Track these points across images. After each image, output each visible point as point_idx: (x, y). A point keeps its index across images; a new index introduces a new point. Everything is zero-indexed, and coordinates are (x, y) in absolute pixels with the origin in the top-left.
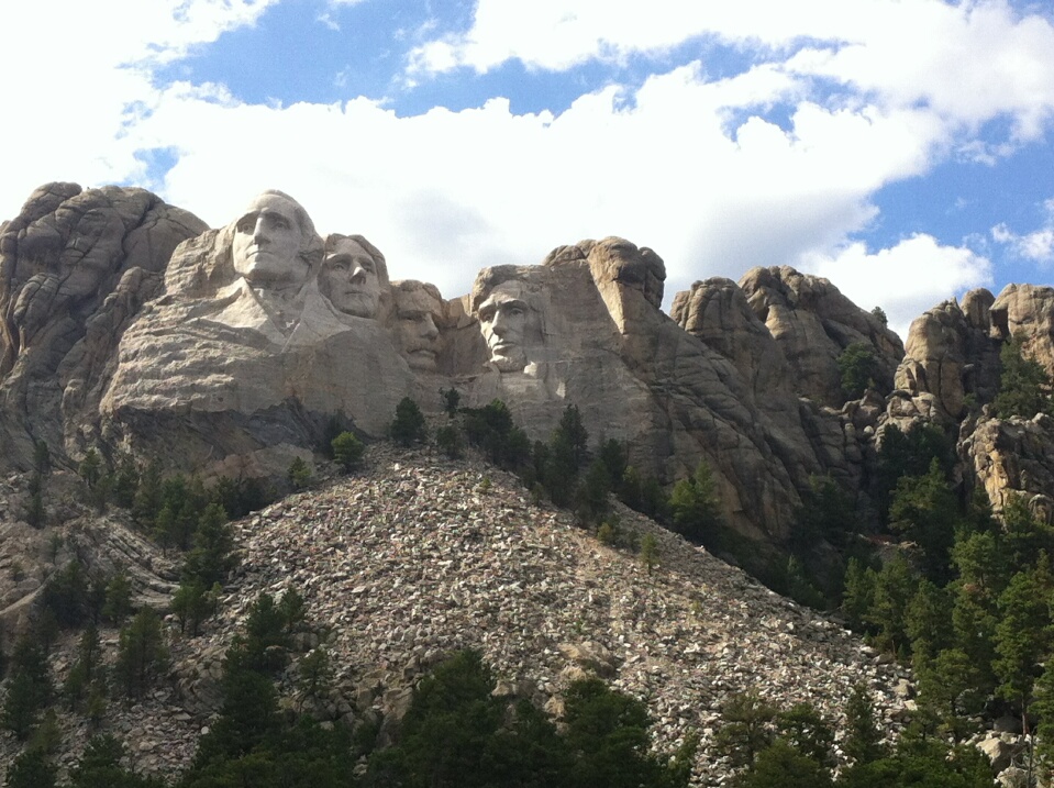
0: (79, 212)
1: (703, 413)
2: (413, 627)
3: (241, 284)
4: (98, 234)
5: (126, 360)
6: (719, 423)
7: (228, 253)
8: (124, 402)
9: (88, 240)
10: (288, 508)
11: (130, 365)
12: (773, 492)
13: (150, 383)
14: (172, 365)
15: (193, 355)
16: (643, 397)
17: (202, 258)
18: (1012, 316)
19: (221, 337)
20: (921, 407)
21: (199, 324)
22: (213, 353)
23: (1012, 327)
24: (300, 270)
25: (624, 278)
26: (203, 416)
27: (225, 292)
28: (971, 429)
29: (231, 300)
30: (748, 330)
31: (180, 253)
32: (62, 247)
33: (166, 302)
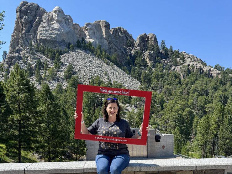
0: (29, 6)
1: (115, 47)
4: (32, 11)
5: (40, 31)
6: (117, 49)
7: (52, 16)
8: (41, 38)
10: (66, 55)
11: (41, 32)
12: (123, 59)
13: (44, 35)
14: (47, 33)
15: (50, 32)
16: (107, 44)
17: (48, 16)
18: (149, 38)
19: (53, 29)
20: (138, 49)
21: (49, 27)
22: (52, 32)
25: (105, 26)
26: (52, 41)
27: (52, 22)
28: (145, 52)
29: (53, 24)
31: (45, 15)
32: (27, 12)
33: (44, 23)
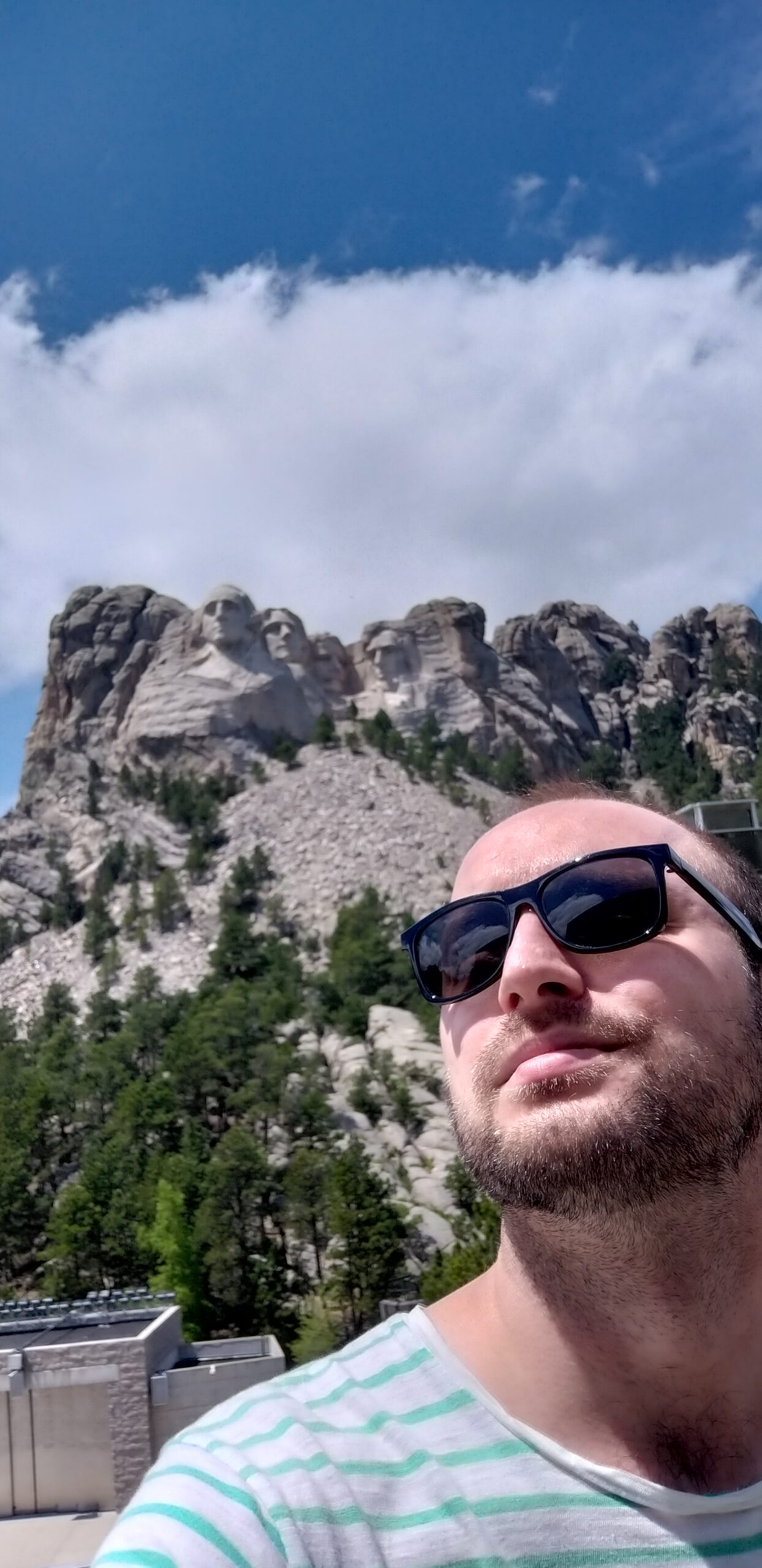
0: (102, 606)
1: (515, 710)
2: (335, 872)
3: (210, 648)
4: (116, 620)
6: (527, 716)
7: (201, 629)
9: (111, 624)
10: (252, 795)
11: (143, 708)
12: (565, 758)
13: (159, 718)
16: (476, 702)
18: (719, 625)
19: (201, 684)
20: (663, 689)
21: (185, 676)
23: (720, 633)
24: (248, 637)
25: (460, 624)
27: (202, 654)
28: (695, 703)
29: (204, 660)
30: (543, 648)
32: (94, 630)
33: (163, 662)
